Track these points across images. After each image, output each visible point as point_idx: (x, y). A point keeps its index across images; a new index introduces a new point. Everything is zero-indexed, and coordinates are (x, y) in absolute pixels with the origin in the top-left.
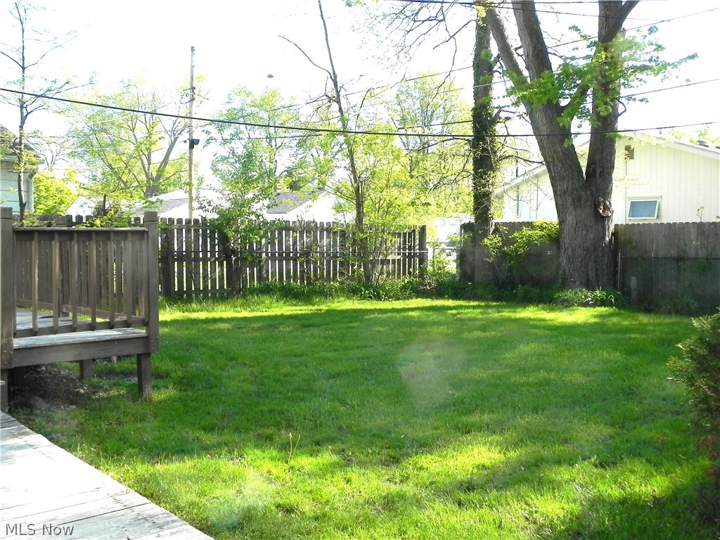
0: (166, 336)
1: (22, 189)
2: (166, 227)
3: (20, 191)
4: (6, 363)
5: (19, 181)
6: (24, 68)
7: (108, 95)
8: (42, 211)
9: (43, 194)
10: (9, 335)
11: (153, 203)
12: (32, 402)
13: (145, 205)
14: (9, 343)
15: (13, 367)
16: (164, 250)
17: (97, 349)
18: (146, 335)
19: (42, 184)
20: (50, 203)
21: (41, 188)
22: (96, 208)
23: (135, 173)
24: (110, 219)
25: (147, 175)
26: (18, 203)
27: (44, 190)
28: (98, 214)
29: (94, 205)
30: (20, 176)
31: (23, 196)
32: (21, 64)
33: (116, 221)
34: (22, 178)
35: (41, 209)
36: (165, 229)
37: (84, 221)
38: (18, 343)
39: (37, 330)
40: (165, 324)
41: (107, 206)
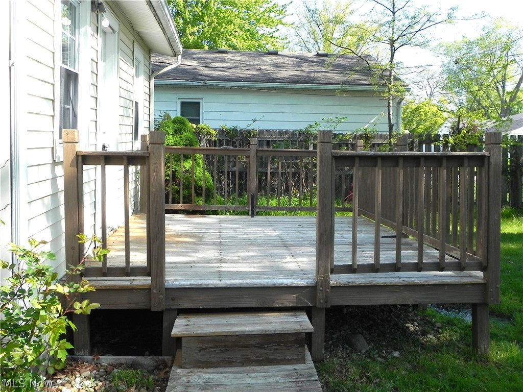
0: (511, 253)
1: (391, 113)
2: (515, 143)
3: (389, 115)
4: (321, 301)
5: (389, 106)
6: (394, 13)
7: (472, 41)
8: (422, 130)
9: (423, 117)
10: (325, 272)
11: (503, 121)
12: (354, 340)
13: (495, 124)
14: (326, 280)
15: (329, 306)
16: (513, 164)
17: (423, 293)
18: (482, 281)
19: (422, 110)
20: (428, 124)
21: (422, 113)
22: (451, 128)
23: (492, 100)
24: (463, 137)
25: (501, 100)
26: (388, 125)
27: (424, 115)
28: (453, 133)
29: (449, 125)
30: (389, 103)
31: (392, 118)
32: (392, 10)
33: (468, 138)
34: (391, 105)
35: (421, 128)
36: (514, 146)
37: (441, 139)
38: (336, 279)
39: (356, 267)
40: (511, 238)
41: (461, 126)
